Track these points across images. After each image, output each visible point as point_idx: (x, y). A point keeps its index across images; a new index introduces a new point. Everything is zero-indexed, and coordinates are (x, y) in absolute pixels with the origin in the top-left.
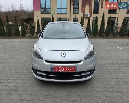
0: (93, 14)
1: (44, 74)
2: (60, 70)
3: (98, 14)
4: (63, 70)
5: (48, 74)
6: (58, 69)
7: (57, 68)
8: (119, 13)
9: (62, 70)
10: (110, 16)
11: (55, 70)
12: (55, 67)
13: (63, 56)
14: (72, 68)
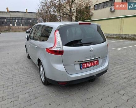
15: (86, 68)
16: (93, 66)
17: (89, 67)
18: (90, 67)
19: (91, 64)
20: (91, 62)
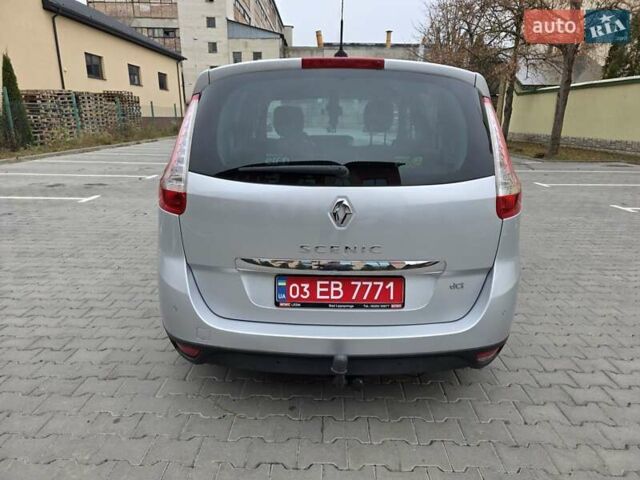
15: (304, 305)
16: (357, 306)
17: (324, 305)
18: (337, 304)
19: (349, 290)
20: (346, 280)
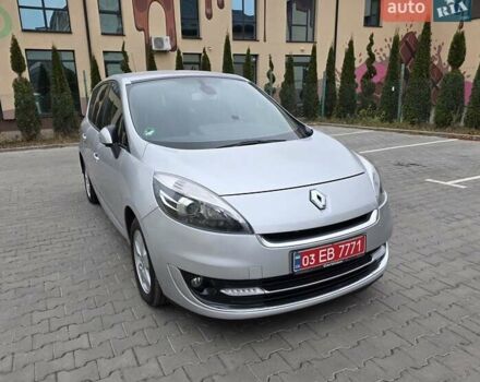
0: (183, 38)
1: (259, 291)
2: (323, 258)
3: (199, 38)
4: (331, 256)
5: (279, 287)
6: (317, 257)
7: (313, 255)
8: (265, 41)
9: (328, 259)
10: (249, 50)
11: (308, 263)
12: (308, 254)
13: (321, 204)
14: (357, 241)
